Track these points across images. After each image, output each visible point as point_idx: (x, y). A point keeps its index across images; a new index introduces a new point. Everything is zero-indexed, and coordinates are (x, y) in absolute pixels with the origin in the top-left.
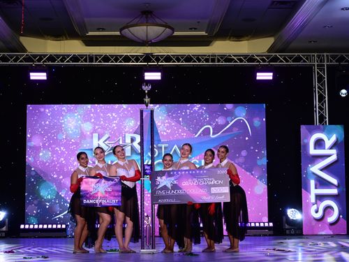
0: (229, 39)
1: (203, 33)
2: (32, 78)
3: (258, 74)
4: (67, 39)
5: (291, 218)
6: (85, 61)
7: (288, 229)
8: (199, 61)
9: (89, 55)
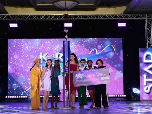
0: (105, 7)
1: (92, 4)
2: (10, 26)
3: (119, 24)
4: (27, 8)
5: (135, 93)
6: (36, 18)
7: (133, 98)
8: (91, 17)
9: (38, 15)
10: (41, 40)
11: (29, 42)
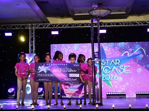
0: (135, 15)
1: (124, 13)
2: (52, 34)
3: (148, 29)
4: (66, 18)
6: (74, 26)
8: (122, 24)
9: (76, 24)
10: (78, 44)
11: (68, 47)
